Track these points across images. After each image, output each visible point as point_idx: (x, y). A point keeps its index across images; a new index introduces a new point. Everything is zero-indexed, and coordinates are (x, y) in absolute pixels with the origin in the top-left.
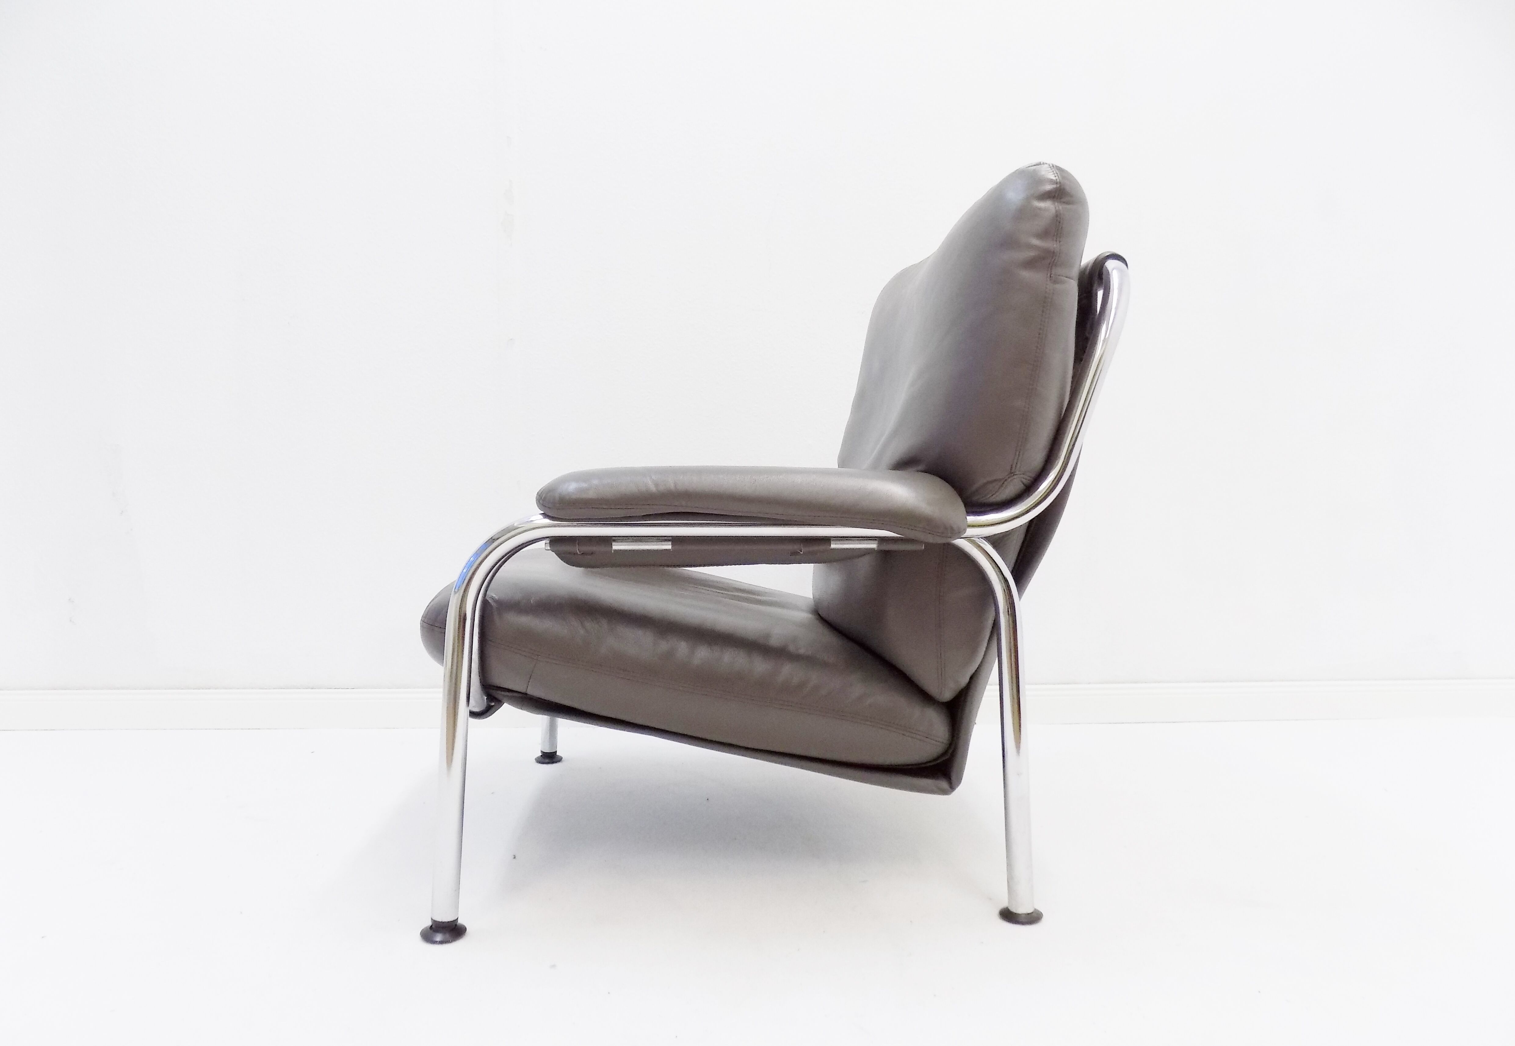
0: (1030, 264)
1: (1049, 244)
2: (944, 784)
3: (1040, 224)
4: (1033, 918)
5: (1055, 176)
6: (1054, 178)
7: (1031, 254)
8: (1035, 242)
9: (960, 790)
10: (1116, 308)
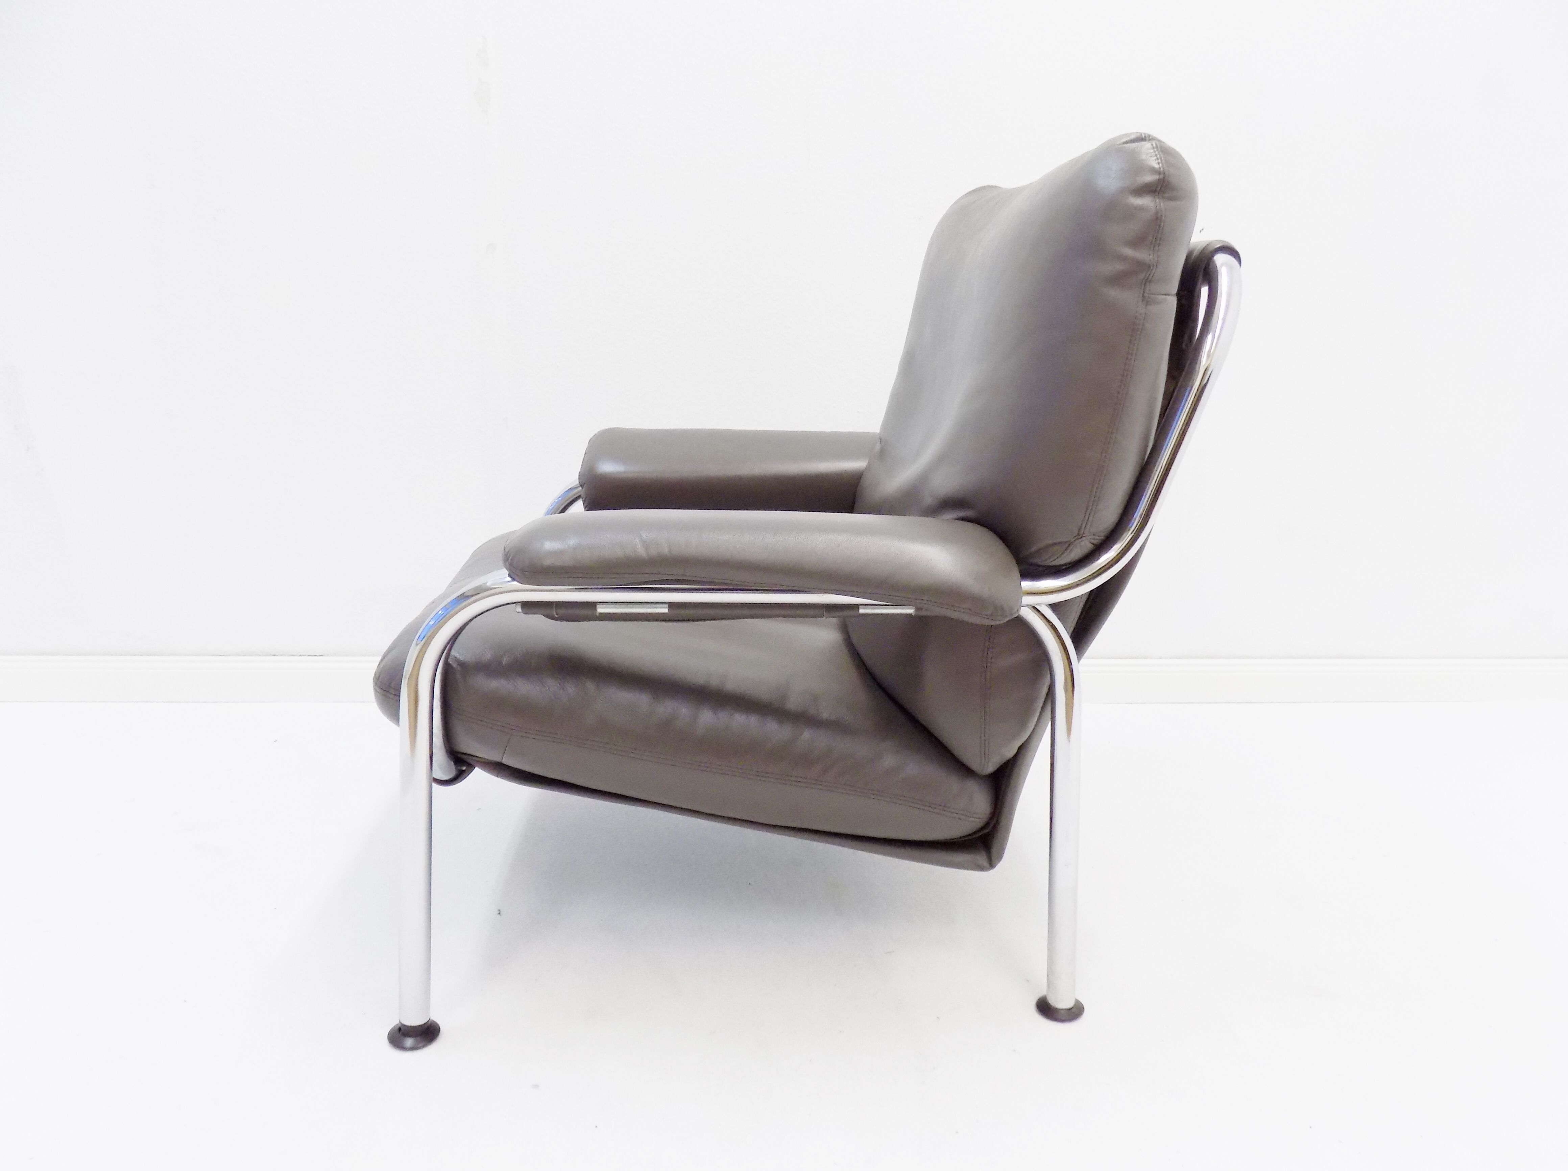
0: (1118, 280)
1: (1142, 255)
2: (981, 858)
3: (1133, 228)
4: (1075, 1013)
5: (1159, 163)
6: (1157, 166)
7: (1119, 267)
8: (1129, 252)
9: (1000, 867)
10: (1224, 319)
